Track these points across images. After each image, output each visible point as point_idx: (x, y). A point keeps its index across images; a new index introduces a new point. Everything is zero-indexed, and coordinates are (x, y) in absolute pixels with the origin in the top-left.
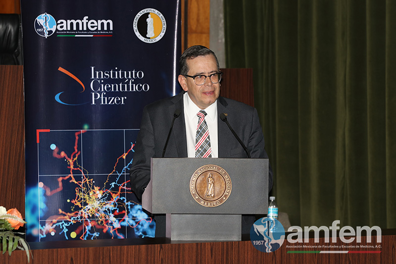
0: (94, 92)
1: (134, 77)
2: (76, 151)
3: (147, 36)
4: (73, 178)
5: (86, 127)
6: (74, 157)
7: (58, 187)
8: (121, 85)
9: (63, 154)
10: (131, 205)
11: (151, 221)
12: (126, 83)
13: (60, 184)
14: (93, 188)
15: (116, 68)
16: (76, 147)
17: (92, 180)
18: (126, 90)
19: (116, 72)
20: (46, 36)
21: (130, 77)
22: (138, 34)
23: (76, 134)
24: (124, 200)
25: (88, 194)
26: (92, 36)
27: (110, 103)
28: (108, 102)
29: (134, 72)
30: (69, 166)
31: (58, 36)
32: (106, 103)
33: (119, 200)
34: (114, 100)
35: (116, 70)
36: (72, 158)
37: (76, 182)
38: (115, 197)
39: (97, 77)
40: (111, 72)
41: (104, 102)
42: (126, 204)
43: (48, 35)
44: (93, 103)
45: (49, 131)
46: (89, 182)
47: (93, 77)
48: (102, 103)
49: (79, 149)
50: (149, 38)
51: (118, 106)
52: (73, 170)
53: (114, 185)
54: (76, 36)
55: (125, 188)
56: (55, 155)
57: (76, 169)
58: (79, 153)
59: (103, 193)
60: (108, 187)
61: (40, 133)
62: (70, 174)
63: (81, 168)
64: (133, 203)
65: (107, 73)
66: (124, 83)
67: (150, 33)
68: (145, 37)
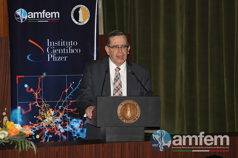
0: (49, 54)
1: (72, 45)
2: (39, 88)
3: (79, 21)
4: (37, 104)
5: (45, 74)
7: (29, 109)
8: (64, 49)
9: (32, 90)
11: (81, 128)
12: (67, 49)
13: (30, 107)
14: (49, 109)
16: (39, 86)
17: (48, 105)
20: (22, 22)
21: (69, 45)
22: (74, 20)
23: (39, 78)
24: (66, 116)
25: (46, 113)
26: (48, 21)
28: (57, 60)
29: (71, 42)
30: (35, 97)
31: (28, 21)
32: (56, 60)
33: (63, 116)
34: (60, 58)
35: (62, 41)
36: (37, 92)
37: (39, 106)
38: (61, 115)
39: (51, 45)
40: (59, 42)
41: (55, 60)
42: (68, 118)
44: (49, 60)
45: (23, 76)
47: (48, 45)
48: (54, 60)
49: (41, 87)
50: (80, 22)
51: (62, 62)
52: (37, 99)
53: (61, 107)
55: (67, 109)
56: (27, 90)
57: (39, 98)
58: (41, 89)
59: (55, 112)
60: (57, 108)
61: (18, 78)
62: (36, 101)
63: (42, 98)
64: (71, 117)
65: (56, 43)
66: (66, 49)
67: (81, 19)
68: (78, 22)
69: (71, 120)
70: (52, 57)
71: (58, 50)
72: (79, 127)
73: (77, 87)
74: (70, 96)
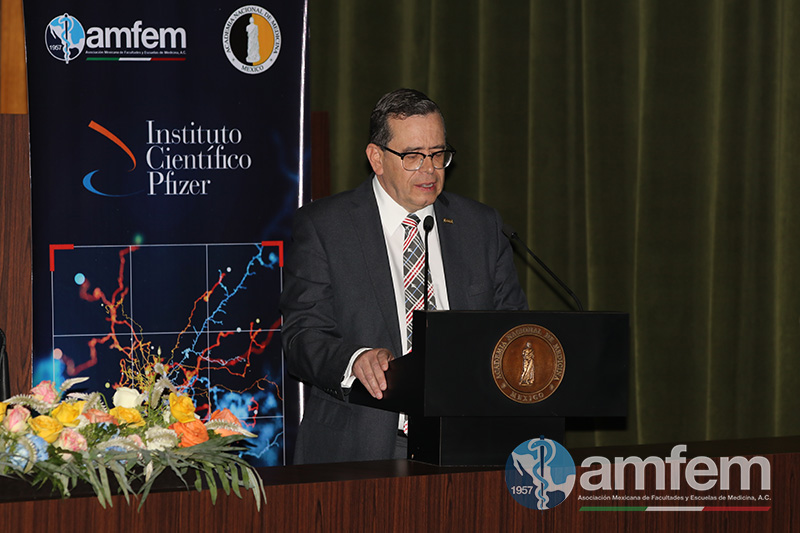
0: (152, 170)
1: (224, 141)
2: (121, 286)
3: (248, 60)
4: (115, 340)
5: (138, 239)
6: (118, 299)
7: (90, 358)
8: (200, 156)
9: (97, 293)
10: (218, 393)
11: (253, 425)
12: (209, 153)
13: (93, 353)
14: (152, 360)
15: (193, 124)
16: (120, 280)
17: (148, 344)
18: (210, 167)
19: (193, 131)
20: (67, 59)
21: (217, 141)
22: (230, 56)
23: (122, 253)
24: (206, 382)
25: (143, 372)
26: (149, 59)
27: (181, 193)
28: (178, 190)
29: (224, 130)
30: (109, 316)
31: (88, 59)
32: (175, 193)
33: (197, 384)
34: (188, 186)
35: (192, 128)
36: (113, 301)
37: (121, 349)
38: (191, 378)
39: (159, 142)
40: (184, 130)
41: (172, 190)
42: (210, 390)
43: (71, 57)
44: (152, 193)
45: (71, 247)
46: (145, 347)
47: (151, 142)
48: (168, 193)
49: (126, 284)
50: (251, 64)
51: (194, 199)
52: (116, 325)
53: (189, 353)
54: (121, 59)
55: (208, 359)
56: (84, 294)
57: (120, 322)
58: (126, 291)
59: (170, 370)
60: (179, 357)
61: (55, 251)
62: (111, 332)
63: (129, 321)
64: (222, 388)
65: (176, 133)
66: (205, 153)
67: (253, 55)
68: (244, 62)
69: (220, 396)
70: (161, 181)
71: (181, 159)
72: (248, 421)
73: (239, 286)
74: (218, 316)
